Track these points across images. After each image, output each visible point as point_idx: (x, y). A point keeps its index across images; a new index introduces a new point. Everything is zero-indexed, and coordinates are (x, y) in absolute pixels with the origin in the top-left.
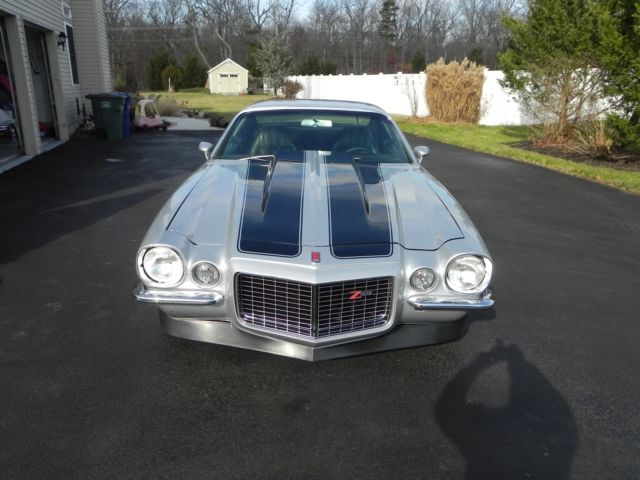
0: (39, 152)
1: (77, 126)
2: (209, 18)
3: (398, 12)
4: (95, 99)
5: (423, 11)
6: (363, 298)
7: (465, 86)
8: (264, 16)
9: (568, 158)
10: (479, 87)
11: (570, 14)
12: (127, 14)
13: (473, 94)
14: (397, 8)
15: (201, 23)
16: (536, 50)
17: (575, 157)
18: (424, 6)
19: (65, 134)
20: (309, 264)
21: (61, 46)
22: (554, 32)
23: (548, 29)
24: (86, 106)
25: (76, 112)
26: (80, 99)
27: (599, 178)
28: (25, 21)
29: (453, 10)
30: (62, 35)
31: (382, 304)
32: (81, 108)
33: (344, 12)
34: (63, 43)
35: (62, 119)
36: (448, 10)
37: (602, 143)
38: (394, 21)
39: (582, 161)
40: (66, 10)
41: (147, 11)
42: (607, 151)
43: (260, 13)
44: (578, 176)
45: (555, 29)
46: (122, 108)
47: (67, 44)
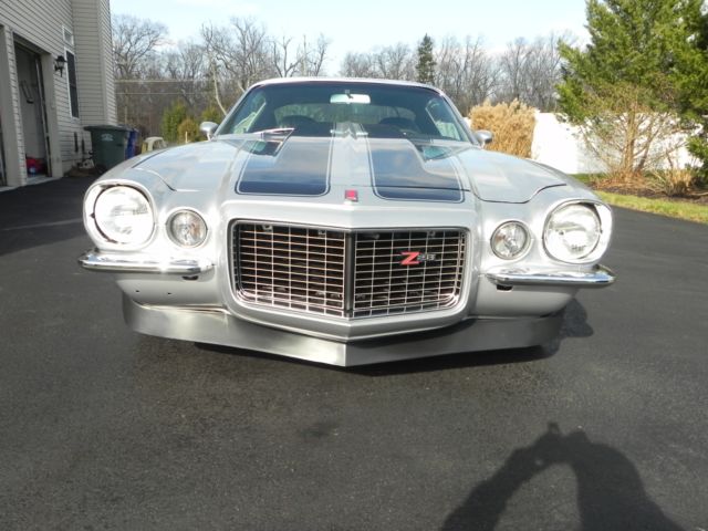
0: (24, 183)
1: (74, 164)
2: (231, 69)
3: (435, 68)
4: (96, 132)
5: (462, 67)
6: (421, 264)
7: (514, 128)
8: (292, 70)
9: (640, 196)
10: (530, 130)
11: (635, 37)
12: (143, 67)
13: (523, 138)
14: (434, 64)
15: (223, 78)
16: (597, 78)
17: (648, 194)
18: (463, 62)
19: (58, 171)
20: (341, 203)
21: (58, 72)
22: (618, 60)
23: (611, 57)
24: (86, 143)
25: (73, 148)
26: (79, 135)
27: (681, 214)
28: (15, 35)
29: (494, 67)
30: (61, 59)
31: (449, 277)
32: (79, 144)
33: (377, 68)
34: (61, 68)
35: (56, 153)
36: (489, 66)
37: (680, 179)
38: (432, 77)
39: (659, 197)
40: (68, 35)
41: (165, 65)
42: (686, 188)
43: (287, 68)
44: (655, 212)
45: (619, 56)
46: (126, 142)
47: (66, 70)
